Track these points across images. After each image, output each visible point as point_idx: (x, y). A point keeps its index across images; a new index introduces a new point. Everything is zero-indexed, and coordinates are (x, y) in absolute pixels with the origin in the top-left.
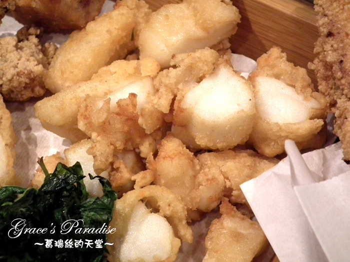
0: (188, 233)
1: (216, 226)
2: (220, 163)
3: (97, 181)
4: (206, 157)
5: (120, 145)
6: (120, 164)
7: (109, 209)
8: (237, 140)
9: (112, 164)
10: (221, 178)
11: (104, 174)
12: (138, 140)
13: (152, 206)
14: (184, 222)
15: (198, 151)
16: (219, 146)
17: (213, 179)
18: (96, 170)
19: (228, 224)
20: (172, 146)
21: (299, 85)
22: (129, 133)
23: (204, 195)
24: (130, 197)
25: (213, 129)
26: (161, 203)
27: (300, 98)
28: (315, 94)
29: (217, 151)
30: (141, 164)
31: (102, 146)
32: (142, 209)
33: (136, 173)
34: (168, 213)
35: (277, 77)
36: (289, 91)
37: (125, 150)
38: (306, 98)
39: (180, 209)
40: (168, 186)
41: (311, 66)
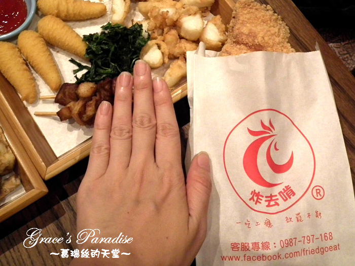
0: (166, 60)
1: (176, 61)
2: (185, 43)
3: (147, 33)
4: (183, 41)
5: (158, 25)
6: (156, 31)
7: (146, 42)
8: (193, 38)
9: (153, 30)
10: (184, 48)
11: (150, 32)
12: (164, 26)
13: (159, 47)
14: (167, 56)
15: (181, 38)
16: (187, 38)
17: (181, 47)
18: (148, 30)
19: (180, 62)
20: (174, 32)
21: (220, 29)
22: (162, 22)
23: (177, 51)
24: (154, 41)
25: (187, 32)
26: (162, 47)
27: (219, 34)
28: (224, 35)
29: (186, 40)
30: (162, 34)
31: (152, 23)
32: (156, 47)
33: (159, 36)
34: (163, 51)
35: (215, 25)
36: (216, 31)
37: (159, 28)
38: (220, 35)
39: (167, 52)
40: (167, 44)
41: (228, 26)
